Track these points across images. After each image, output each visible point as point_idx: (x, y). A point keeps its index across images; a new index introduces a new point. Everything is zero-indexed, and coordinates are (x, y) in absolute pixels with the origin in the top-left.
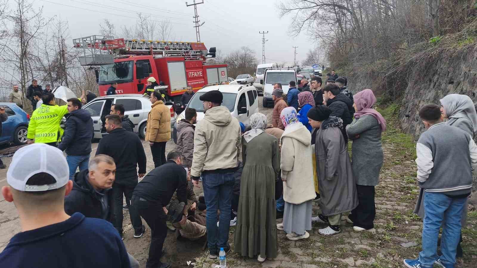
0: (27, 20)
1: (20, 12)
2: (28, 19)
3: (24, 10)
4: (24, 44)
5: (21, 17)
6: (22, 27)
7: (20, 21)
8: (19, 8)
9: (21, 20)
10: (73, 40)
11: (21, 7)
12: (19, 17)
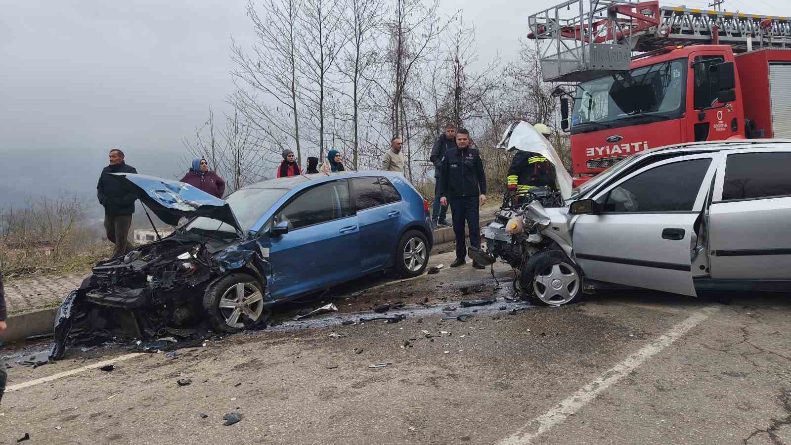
0: (409, 30)
1: (400, 15)
2: (411, 27)
3: (406, 11)
4: (401, 76)
5: (400, 23)
6: (400, 44)
7: (398, 32)
8: (398, 8)
9: (400, 30)
10: (529, 17)
11: (401, 5)
12: (397, 24)
